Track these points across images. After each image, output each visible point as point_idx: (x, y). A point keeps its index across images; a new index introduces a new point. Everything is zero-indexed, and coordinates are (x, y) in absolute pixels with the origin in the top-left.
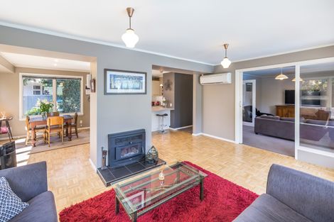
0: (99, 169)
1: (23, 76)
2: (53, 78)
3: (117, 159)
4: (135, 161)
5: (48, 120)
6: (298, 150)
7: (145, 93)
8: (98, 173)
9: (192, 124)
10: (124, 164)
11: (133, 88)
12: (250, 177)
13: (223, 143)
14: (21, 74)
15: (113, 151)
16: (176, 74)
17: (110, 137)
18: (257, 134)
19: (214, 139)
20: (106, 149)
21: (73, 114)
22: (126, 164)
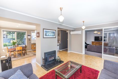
0: (42, 65)
1: (3, 31)
2: (15, 32)
3: (48, 61)
4: (53, 62)
5: (16, 48)
6: (103, 56)
7: (56, 38)
8: (41, 67)
9: (67, 48)
10: (50, 63)
11: (52, 36)
12: (92, 65)
13: (79, 54)
14: (2, 30)
15: (46, 58)
16: (61, 30)
17: (45, 53)
18: (88, 51)
19: (75, 53)
20: (44, 58)
21: (24, 46)
22: (51, 63)
